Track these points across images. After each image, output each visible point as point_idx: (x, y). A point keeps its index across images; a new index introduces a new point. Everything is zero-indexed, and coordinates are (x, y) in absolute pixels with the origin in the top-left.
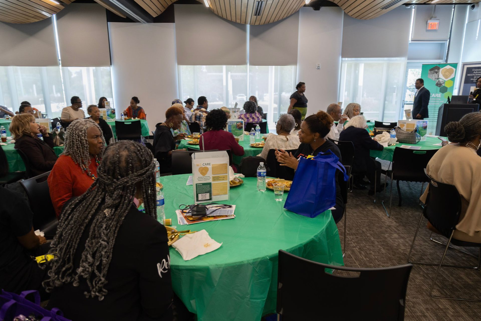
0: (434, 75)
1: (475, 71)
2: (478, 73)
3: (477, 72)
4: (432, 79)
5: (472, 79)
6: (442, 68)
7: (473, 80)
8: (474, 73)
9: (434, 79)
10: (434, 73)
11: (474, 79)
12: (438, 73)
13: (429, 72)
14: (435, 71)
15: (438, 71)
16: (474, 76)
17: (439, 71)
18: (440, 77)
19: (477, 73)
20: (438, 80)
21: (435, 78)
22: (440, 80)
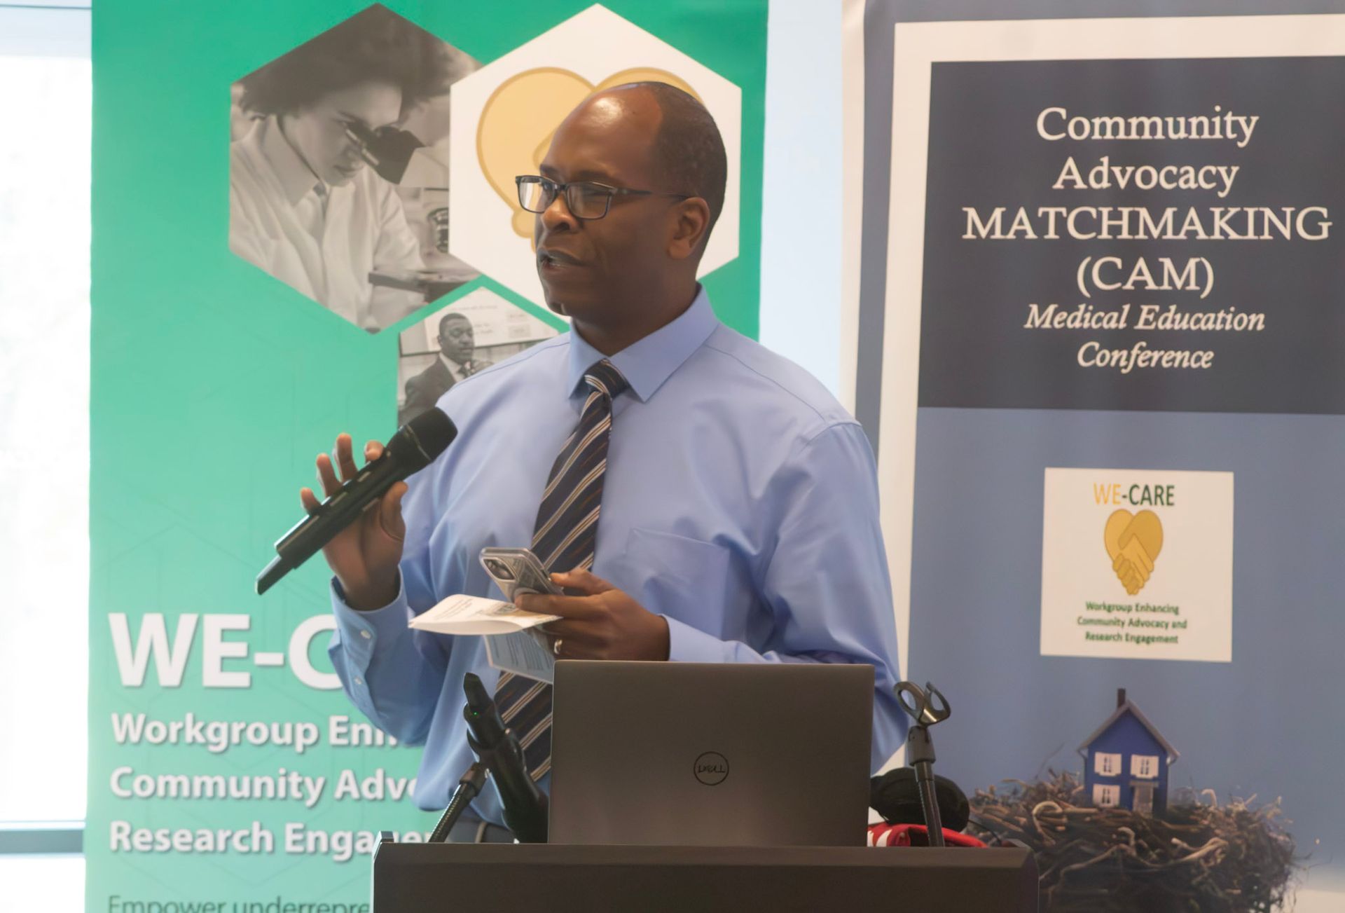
0: (341, 195)
1: (1068, 148)
2: (1132, 196)
3: (1105, 173)
4: (322, 287)
5: (1042, 317)
6: (485, 56)
7: (1072, 338)
8: (1070, 197)
9: (366, 292)
10: (342, 170)
11: (1081, 319)
12: (417, 169)
13: (247, 132)
14: (358, 126)
15: (415, 125)
16: (1068, 251)
17: (442, 126)
18: (457, 246)
19: (1117, 197)
20: (432, 324)
21: (377, 279)
22: (467, 305)
